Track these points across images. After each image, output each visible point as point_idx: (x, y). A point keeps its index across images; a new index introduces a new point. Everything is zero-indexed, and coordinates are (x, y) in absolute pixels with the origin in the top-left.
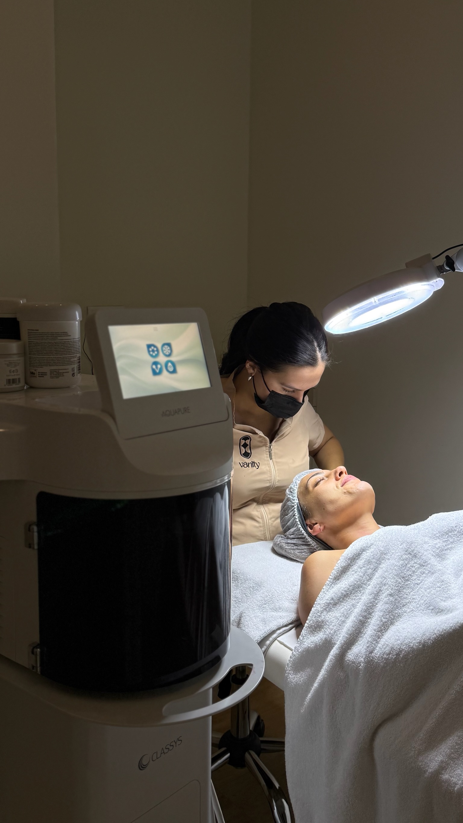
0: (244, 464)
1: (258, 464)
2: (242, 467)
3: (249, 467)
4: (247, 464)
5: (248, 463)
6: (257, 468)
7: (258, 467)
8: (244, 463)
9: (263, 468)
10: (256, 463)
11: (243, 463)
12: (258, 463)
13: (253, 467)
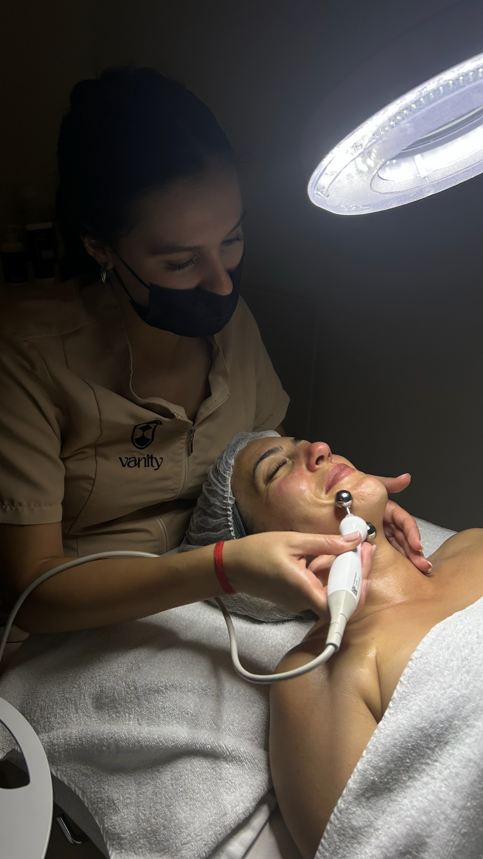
0: (129, 461)
1: (159, 461)
2: (124, 466)
3: (139, 467)
4: (135, 461)
5: (139, 459)
6: (156, 470)
7: (159, 466)
8: (130, 459)
9: (167, 468)
10: (156, 459)
11: (129, 457)
12: (161, 458)
13: (148, 466)
